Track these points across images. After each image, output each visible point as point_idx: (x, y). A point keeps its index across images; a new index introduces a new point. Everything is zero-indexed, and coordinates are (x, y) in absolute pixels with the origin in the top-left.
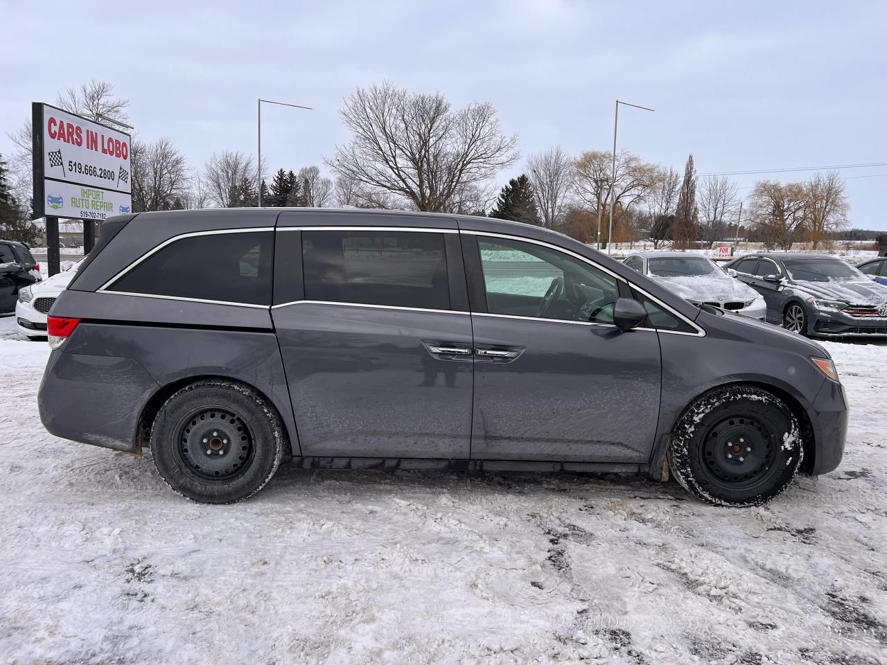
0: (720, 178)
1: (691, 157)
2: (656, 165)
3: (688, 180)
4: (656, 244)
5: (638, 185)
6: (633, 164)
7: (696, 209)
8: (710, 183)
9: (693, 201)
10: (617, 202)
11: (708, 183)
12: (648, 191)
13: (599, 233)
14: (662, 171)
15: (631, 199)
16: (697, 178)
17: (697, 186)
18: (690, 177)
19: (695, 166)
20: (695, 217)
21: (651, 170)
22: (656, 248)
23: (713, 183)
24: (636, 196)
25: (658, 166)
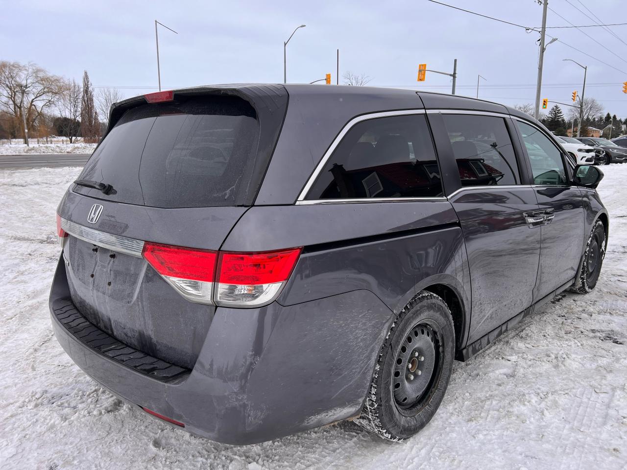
0: (112, 90)
1: (86, 73)
2: (61, 76)
3: (86, 91)
4: (71, 140)
5: (48, 92)
6: (41, 75)
7: (96, 113)
8: (105, 94)
9: (93, 106)
10: (31, 105)
11: (104, 94)
12: (57, 97)
13: (26, 131)
14: (67, 82)
15: (43, 103)
16: (93, 89)
17: (95, 95)
18: (88, 88)
19: (91, 80)
20: (96, 119)
21: (57, 80)
22: (71, 142)
23: (108, 94)
24: (47, 101)
25: (62, 78)
